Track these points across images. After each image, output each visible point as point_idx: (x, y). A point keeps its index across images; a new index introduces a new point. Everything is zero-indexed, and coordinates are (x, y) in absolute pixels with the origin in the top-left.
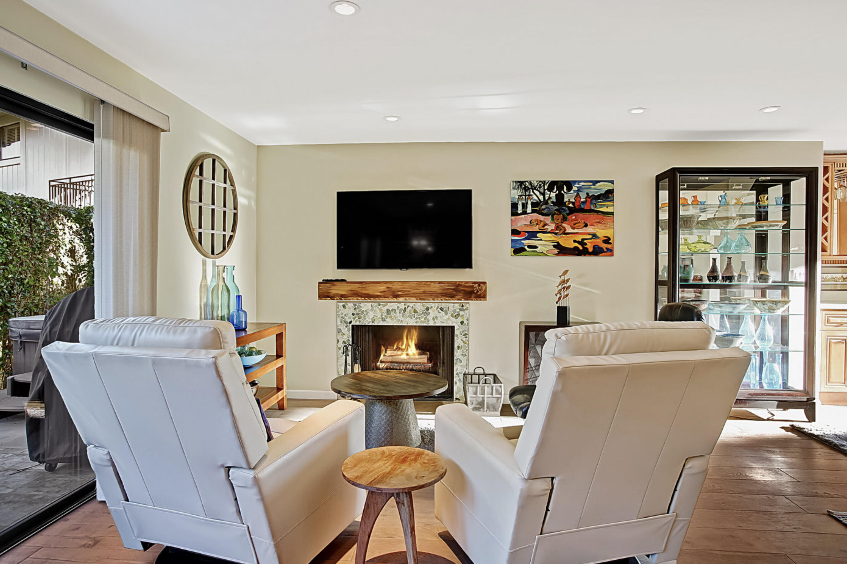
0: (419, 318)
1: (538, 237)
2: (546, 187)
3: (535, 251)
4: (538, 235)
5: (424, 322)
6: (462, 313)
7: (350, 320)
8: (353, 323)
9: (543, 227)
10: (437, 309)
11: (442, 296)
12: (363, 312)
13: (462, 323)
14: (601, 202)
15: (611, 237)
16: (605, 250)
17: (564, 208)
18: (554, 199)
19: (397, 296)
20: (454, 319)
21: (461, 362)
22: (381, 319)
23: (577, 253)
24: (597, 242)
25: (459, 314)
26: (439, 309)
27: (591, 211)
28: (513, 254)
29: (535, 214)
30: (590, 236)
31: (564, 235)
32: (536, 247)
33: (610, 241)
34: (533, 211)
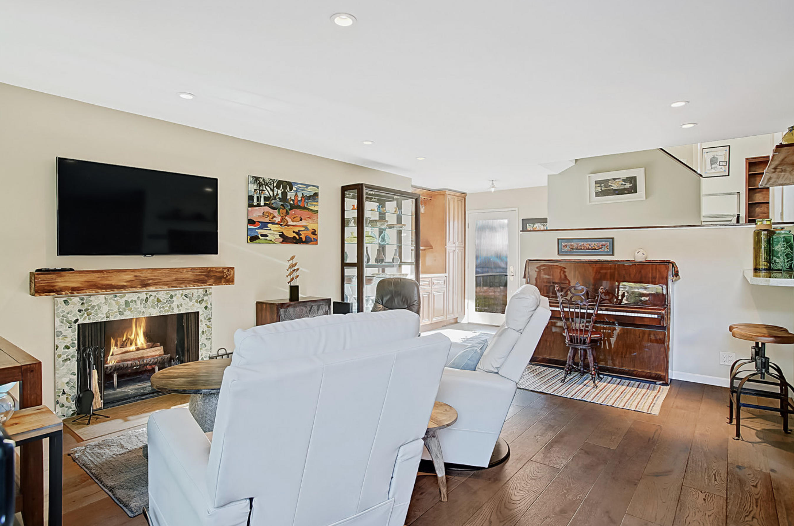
0: (163, 308)
1: (268, 227)
2: (275, 185)
3: (266, 239)
4: (269, 225)
5: (168, 311)
6: (206, 298)
7: (75, 319)
8: (80, 322)
9: (272, 218)
10: (181, 296)
11: (195, 282)
12: (94, 307)
13: (206, 308)
14: (311, 202)
15: (316, 230)
16: (313, 240)
17: (287, 204)
18: (280, 196)
19: (146, 285)
20: (198, 305)
21: (206, 346)
22: (118, 313)
23: (295, 241)
24: (308, 233)
25: (204, 299)
26: (183, 296)
27: (305, 208)
28: (249, 241)
29: (267, 207)
30: (303, 229)
31: (287, 227)
32: (266, 236)
33: (316, 233)
34: (265, 205)
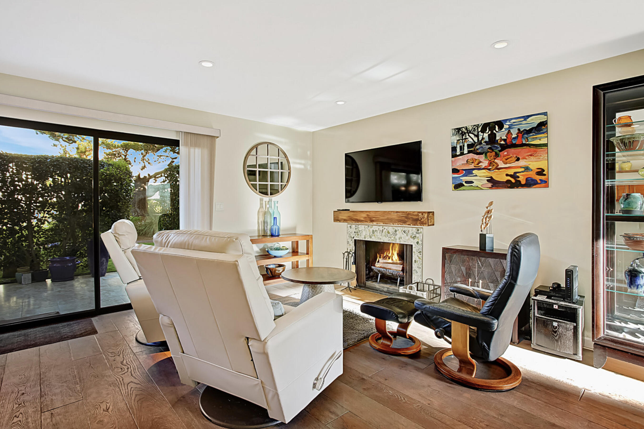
0: (391, 238)
1: (474, 174)
2: (479, 130)
3: (472, 186)
4: (474, 172)
5: (393, 240)
6: (417, 235)
7: (353, 236)
8: (355, 238)
9: (478, 164)
10: (402, 231)
12: (360, 231)
13: (418, 243)
14: (533, 135)
15: (545, 169)
16: (539, 182)
17: (496, 145)
18: (487, 139)
19: (372, 221)
20: (412, 239)
21: (417, 272)
22: (369, 237)
23: (509, 185)
24: (530, 174)
25: (416, 236)
26: (403, 232)
27: (523, 145)
28: (454, 189)
29: (471, 154)
30: (523, 170)
31: (496, 170)
32: (472, 182)
33: (544, 173)
34: (469, 152)
